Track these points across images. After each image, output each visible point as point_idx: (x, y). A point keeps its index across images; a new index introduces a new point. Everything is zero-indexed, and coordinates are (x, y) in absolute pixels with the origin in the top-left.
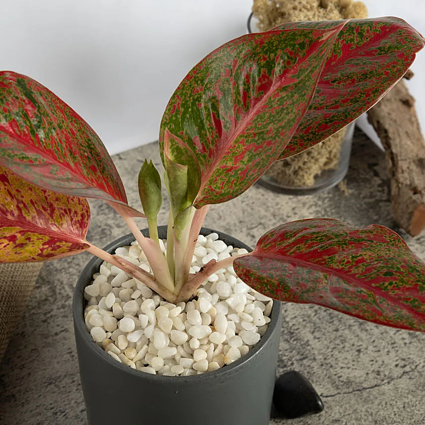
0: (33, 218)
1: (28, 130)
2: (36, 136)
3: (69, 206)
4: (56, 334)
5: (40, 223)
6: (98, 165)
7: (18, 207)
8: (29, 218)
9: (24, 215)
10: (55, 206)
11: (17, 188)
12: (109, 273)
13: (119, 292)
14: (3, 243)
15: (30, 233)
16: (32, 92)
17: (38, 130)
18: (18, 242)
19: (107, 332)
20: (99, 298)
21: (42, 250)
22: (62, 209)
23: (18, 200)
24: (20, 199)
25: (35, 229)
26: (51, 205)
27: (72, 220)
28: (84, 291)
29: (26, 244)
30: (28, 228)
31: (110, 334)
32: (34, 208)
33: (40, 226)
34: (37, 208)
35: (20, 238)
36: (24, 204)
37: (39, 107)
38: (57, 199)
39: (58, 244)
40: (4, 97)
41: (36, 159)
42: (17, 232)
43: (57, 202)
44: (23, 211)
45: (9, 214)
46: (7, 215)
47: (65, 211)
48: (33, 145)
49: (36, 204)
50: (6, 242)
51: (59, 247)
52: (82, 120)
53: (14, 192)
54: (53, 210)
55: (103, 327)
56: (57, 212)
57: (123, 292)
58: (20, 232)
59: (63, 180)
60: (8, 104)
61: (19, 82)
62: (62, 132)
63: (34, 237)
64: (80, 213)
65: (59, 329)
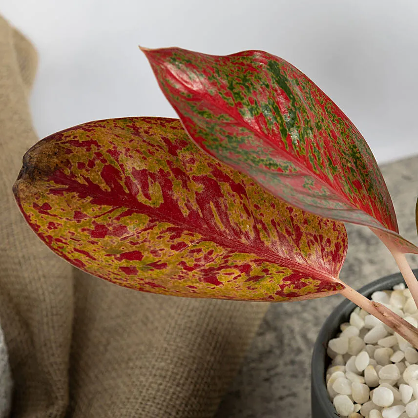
0: (273, 243)
1: (278, 128)
2: (288, 137)
3: (320, 231)
4: (281, 398)
5: (282, 251)
6: (364, 180)
7: (255, 227)
8: (268, 244)
9: (262, 240)
10: (303, 230)
11: (255, 203)
12: (362, 324)
13: (374, 350)
14: (234, 273)
15: (267, 263)
16: (287, 80)
17: (291, 129)
18: (252, 274)
19: (355, 403)
20: (346, 357)
21: (282, 287)
22: (311, 235)
23: (255, 219)
24: (259, 217)
25: (275, 259)
26: (297, 229)
27: (323, 250)
28: (327, 346)
29: (262, 277)
30: (266, 257)
31: (359, 407)
32: (275, 231)
33: (282, 256)
34: (280, 231)
35: (255, 269)
36: (263, 225)
37: (294, 99)
38: (306, 222)
39: (303, 280)
40: (252, 84)
41: (286, 168)
42: (251, 261)
43: (305, 226)
44: (261, 234)
45: (242, 236)
46: (240, 238)
47: (315, 237)
48: (284, 149)
49: (279, 225)
50: (237, 272)
51: (304, 284)
52: (347, 119)
53: (251, 208)
54: (299, 235)
55: (350, 396)
56: (304, 239)
57: (380, 352)
58: (255, 261)
59: (319, 197)
60: (255, 93)
61: (271, 65)
62: (321, 133)
63: (273, 269)
64: (334, 241)
65: (285, 392)
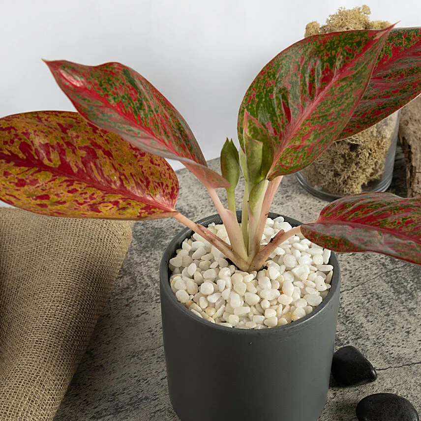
0: (133, 188)
1: (131, 110)
2: (139, 116)
3: (161, 179)
5: (138, 193)
6: (187, 144)
7: (120, 178)
8: (129, 188)
9: (125, 186)
10: (150, 179)
11: (119, 163)
12: (190, 248)
13: (199, 263)
14: (109, 206)
15: (130, 200)
16: (134, 81)
17: (140, 111)
18: (120, 206)
19: (189, 295)
20: (181, 268)
21: (140, 213)
22: (156, 182)
23: (120, 173)
24: (122, 171)
25: (134, 198)
26: (147, 179)
27: (164, 191)
28: (169, 263)
29: (127, 208)
30: (129, 197)
31: (192, 297)
32: (133, 179)
33: (138, 195)
34: (136, 180)
35: (122, 203)
36: (125, 176)
37: (140, 93)
38: (152, 174)
39: (153, 210)
40: (113, 83)
42: (119, 199)
43: (151, 176)
44: (124, 182)
45: (113, 184)
46: (111, 185)
47: (158, 184)
48: (136, 122)
49: (135, 176)
50: (111, 206)
51: (154, 212)
53: (117, 166)
54: (148, 183)
55: (186, 290)
56: (151, 185)
57: (202, 263)
58: (122, 199)
60: (116, 89)
61: (124, 71)
62: (158, 115)
63: (133, 203)
64: (170, 186)
65: (140, 312)
